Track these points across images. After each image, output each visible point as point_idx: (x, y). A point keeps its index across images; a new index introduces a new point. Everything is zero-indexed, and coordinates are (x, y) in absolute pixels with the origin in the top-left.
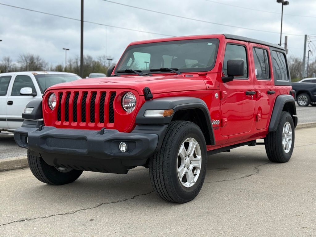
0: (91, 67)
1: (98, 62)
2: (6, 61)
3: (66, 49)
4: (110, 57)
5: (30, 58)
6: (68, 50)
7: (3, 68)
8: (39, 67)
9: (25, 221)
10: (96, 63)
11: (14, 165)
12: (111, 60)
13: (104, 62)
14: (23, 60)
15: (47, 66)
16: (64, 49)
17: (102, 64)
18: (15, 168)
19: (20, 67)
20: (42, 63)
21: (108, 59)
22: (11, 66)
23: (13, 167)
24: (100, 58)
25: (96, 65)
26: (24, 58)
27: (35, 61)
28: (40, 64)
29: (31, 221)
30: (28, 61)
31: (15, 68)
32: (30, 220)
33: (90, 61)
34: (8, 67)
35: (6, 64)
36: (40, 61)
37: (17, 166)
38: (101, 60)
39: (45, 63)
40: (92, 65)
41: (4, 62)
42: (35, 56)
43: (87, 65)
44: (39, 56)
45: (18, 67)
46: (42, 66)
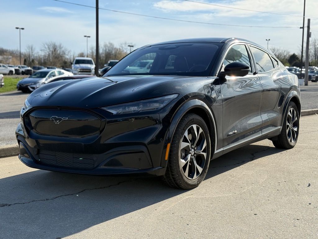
0: (113, 54)
1: (120, 49)
2: (29, 49)
3: (88, 37)
4: (131, 44)
5: (52, 45)
6: (89, 37)
7: (27, 56)
8: (62, 54)
9: (4, 206)
10: (117, 50)
11: (11, 152)
12: (133, 46)
13: (126, 49)
14: (45, 48)
15: (69, 54)
16: (85, 36)
17: (123, 51)
18: (12, 155)
19: (43, 56)
20: (64, 51)
21: (129, 46)
22: (34, 54)
23: (11, 154)
24: (122, 44)
25: (118, 52)
26: (47, 47)
27: (58, 48)
28: (63, 52)
29: (9, 207)
30: (51, 49)
31: (38, 56)
32: (10, 205)
33: (111, 48)
34: (32, 55)
35: (29, 52)
36: (63, 49)
37: (14, 153)
38: (122, 47)
39: (68, 51)
40: (113, 52)
41: (28, 51)
42: (57, 44)
43: (109, 52)
44: (61, 44)
45: (41, 55)
46: (65, 54)
